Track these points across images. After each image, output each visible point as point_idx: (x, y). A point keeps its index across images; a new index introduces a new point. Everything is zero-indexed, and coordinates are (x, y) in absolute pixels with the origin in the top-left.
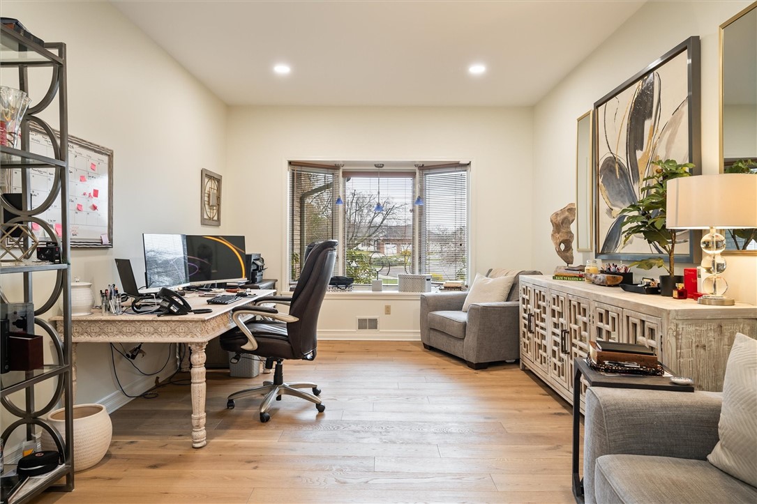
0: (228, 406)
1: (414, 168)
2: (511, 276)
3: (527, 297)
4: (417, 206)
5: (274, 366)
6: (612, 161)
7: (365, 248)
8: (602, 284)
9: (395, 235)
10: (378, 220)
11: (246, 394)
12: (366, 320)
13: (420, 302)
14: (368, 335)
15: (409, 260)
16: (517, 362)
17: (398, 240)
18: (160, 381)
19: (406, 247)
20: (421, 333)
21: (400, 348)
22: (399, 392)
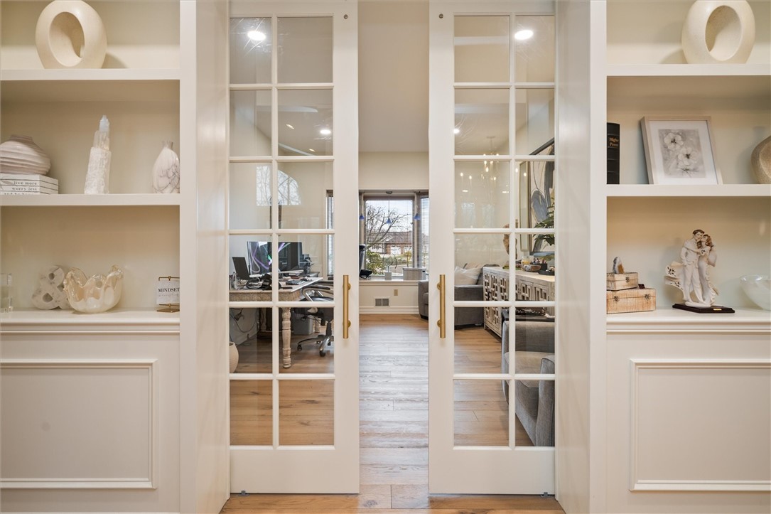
0: (298, 349)
1: (413, 194)
2: (479, 268)
3: (487, 281)
4: (416, 220)
5: (326, 324)
6: (538, 193)
7: (375, 250)
8: (529, 271)
9: (399, 239)
10: (386, 227)
11: (309, 341)
12: (380, 300)
13: (417, 287)
14: (382, 310)
15: (411, 260)
16: (482, 326)
17: (402, 244)
18: (250, 337)
19: (408, 249)
20: (419, 308)
21: (405, 318)
22: (404, 342)
